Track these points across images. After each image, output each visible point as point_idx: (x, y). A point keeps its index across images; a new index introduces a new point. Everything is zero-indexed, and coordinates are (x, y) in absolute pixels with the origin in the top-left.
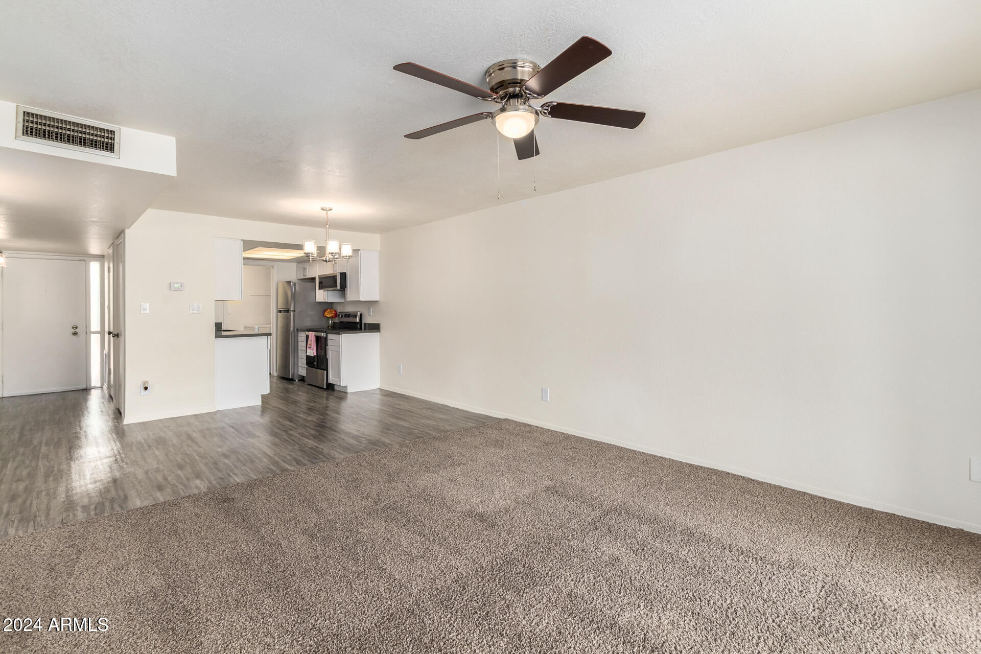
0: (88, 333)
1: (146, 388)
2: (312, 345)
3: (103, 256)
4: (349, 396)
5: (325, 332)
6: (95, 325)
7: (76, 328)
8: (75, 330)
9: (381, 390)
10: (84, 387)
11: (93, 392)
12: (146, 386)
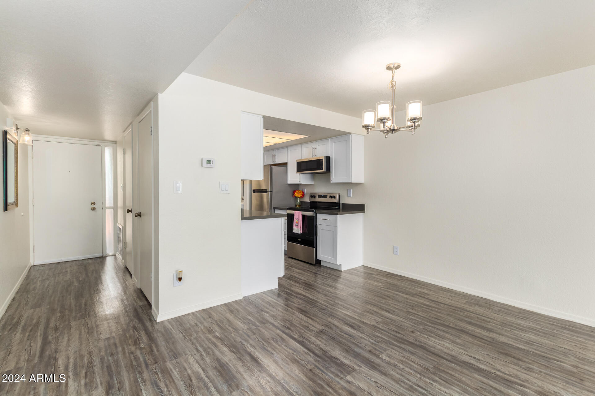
0: (103, 208)
1: (180, 279)
2: (300, 223)
3: (115, 142)
4: (343, 275)
5: (315, 212)
6: (109, 201)
7: (94, 204)
8: (94, 206)
9: (365, 267)
10: (101, 255)
11: (108, 259)
12: (181, 276)
